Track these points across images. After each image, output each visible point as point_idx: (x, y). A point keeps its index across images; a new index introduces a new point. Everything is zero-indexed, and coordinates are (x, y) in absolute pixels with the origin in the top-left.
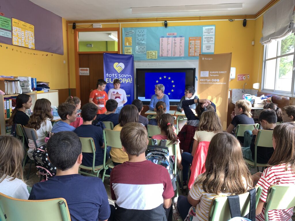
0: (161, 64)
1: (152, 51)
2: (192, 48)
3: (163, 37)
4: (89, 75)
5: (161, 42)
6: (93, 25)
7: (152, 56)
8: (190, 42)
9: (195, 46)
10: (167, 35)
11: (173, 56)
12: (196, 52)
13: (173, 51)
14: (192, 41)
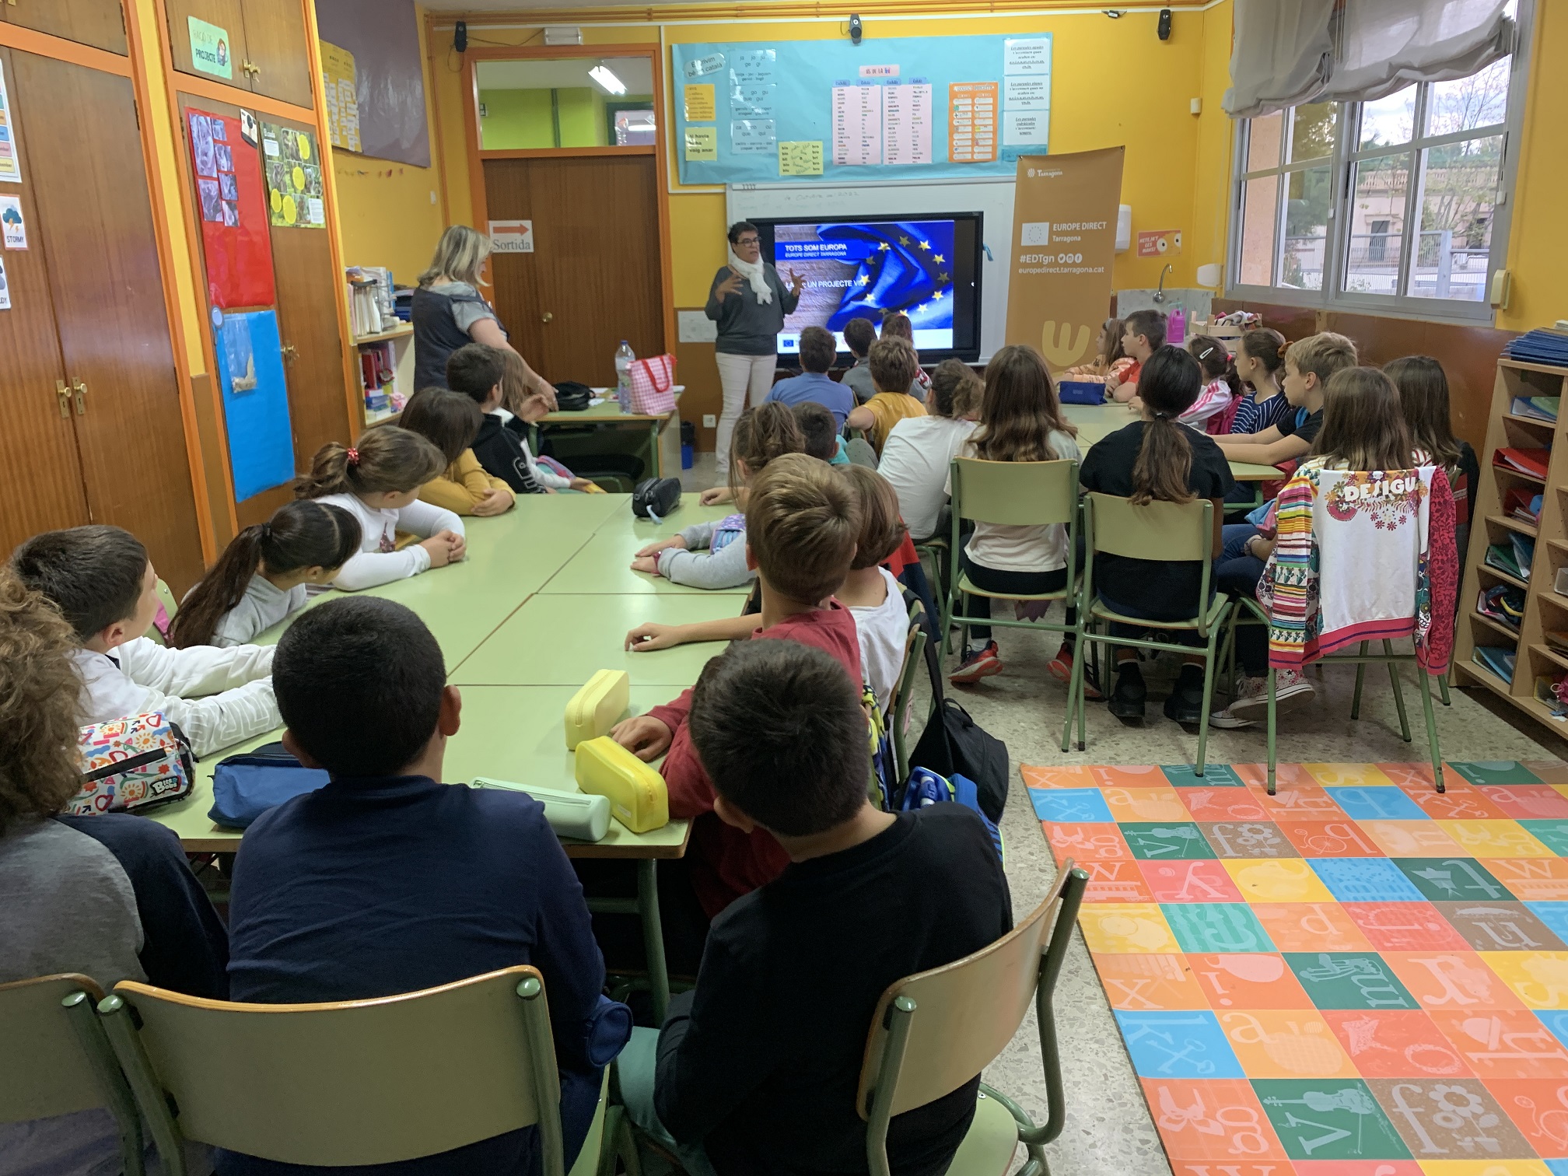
0: (840, 195)
1: (801, 144)
2: (961, 129)
3: (845, 83)
4: (532, 250)
5: (835, 106)
6: (543, 30)
7: (800, 162)
8: (956, 102)
9: (973, 118)
10: (863, 76)
11: (886, 162)
12: (977, 144)
13: (886, 143)
14: (961, 101)
